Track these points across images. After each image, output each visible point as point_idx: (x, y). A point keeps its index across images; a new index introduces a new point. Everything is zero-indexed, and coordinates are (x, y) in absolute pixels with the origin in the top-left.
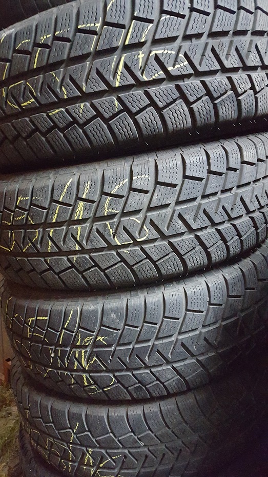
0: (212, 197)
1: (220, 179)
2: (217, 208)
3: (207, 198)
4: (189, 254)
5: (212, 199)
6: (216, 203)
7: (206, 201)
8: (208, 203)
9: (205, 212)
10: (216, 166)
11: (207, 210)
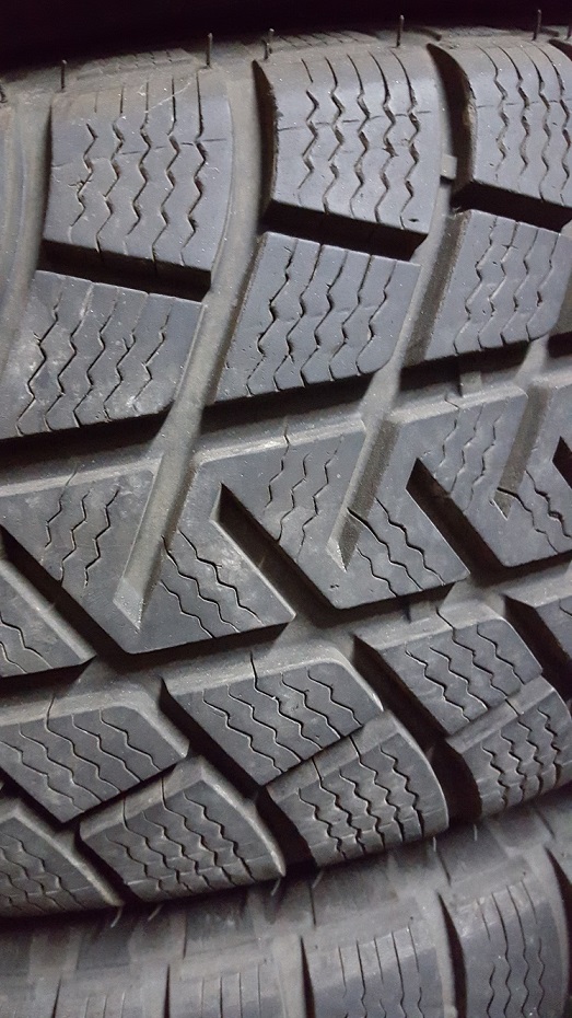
0: (477, 379)
1: (542, 250)
2: (517, 462)
3: (447, 388)
4: (310, 775)
5: (480, 393)
6: (508, 423)
7: (432, 406)
8: (453, 420)
9: (422, 483)
10: (514, 155)
11: (444, 472)
